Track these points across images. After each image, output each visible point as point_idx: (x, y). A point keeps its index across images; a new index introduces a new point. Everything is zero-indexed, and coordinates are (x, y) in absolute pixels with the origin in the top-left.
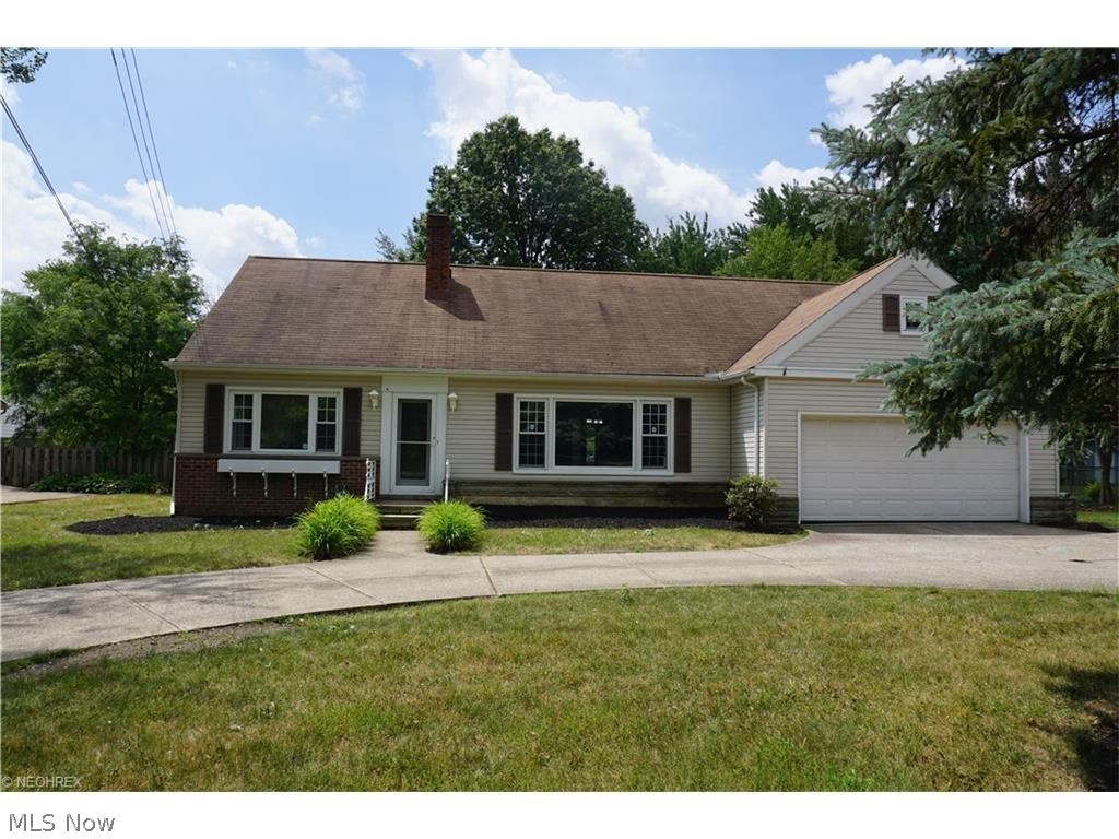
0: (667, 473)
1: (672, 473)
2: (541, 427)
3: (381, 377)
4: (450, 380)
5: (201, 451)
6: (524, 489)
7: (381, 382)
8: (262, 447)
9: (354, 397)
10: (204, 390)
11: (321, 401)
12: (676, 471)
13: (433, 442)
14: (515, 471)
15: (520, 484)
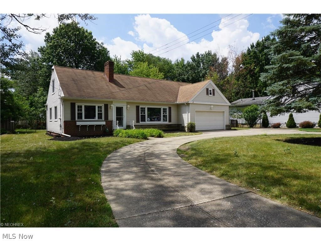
0: (167, 123)
1: (168, 122)
2: (144, 113)
3: (112, 102)
4: (127, 102)
5: (70, 120)
6: (142, 127)
7: (112, 103)
8: (85, 119)
9: (106, 106)
10: (70, 104)
11: (99, 107)
12: (169, 122)
13: (124, 117)
14: (140, 123)
15: (141, 126)
